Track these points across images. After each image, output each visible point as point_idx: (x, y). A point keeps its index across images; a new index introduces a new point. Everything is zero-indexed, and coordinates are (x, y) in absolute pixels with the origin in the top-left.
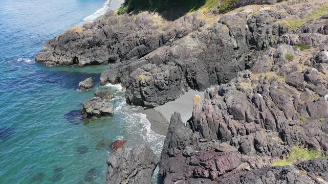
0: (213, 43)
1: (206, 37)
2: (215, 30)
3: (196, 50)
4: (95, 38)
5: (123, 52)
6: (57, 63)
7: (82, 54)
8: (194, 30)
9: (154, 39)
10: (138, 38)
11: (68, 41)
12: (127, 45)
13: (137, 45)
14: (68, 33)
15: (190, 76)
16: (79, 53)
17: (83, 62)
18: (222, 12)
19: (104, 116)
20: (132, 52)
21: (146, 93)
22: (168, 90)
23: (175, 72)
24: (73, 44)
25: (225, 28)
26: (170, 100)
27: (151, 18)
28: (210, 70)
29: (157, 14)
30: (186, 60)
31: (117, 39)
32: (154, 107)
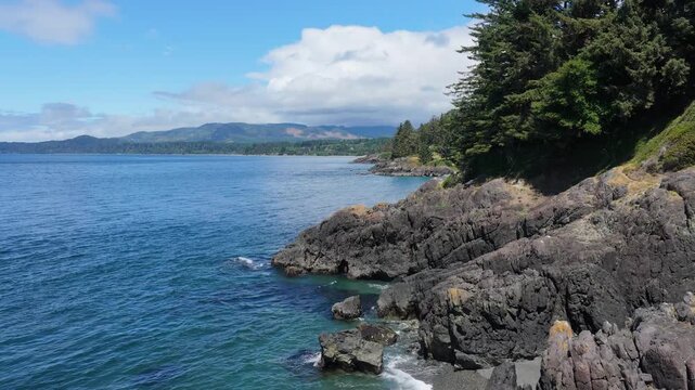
0: (640, 232)
1: (624, 220)
2: (647, 202)
3: (595, 248)
4: (386, 225)
5: (436, 253)
6: (310, 270)
7: (357, 256)
8: (597, 207)
9: (505, 227)
10: (470, 223)
11: (335, 231)
12: (447, 238)
13: (469, 240)
14: (339, 215)
15: (576, 305)
16: (352, 253)
17: (356, 272)
18: (669, 167)
19: (362, 371)
20: (455, 253)
21: (459, 329)
22: (515, 330)
23: (537, 291)
24: (343, 237)
25: (673, 197)
26: (522, 356)
27: (507, 190)
28: (633, 297)
29: (521, 183)
30: (568, 268)
31: (430, 229)
32: (480, 367)
